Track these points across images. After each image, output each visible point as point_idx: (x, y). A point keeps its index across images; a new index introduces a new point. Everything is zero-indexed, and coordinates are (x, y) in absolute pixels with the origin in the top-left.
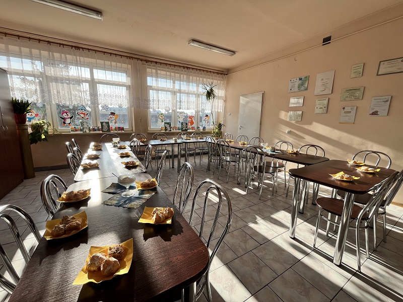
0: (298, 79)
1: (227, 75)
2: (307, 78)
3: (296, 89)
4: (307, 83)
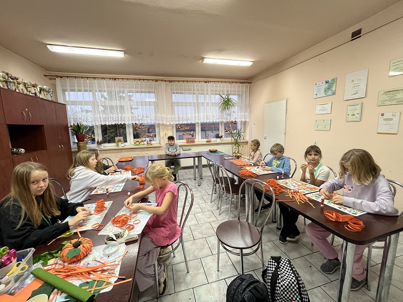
1: (251, 83)
2: (334, 80)
3: (323, 95)
4: (334, 87)
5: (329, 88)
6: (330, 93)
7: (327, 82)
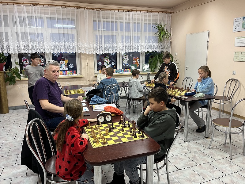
0: (242, 18)
1: (173, 12)
3: (241, 29)
7: (244, 18)
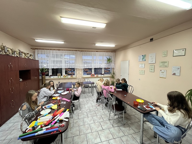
2: (145, 55)
4: (145, 58)
5: (144, 58)
6: (144, 60)
7: (143, 56)
